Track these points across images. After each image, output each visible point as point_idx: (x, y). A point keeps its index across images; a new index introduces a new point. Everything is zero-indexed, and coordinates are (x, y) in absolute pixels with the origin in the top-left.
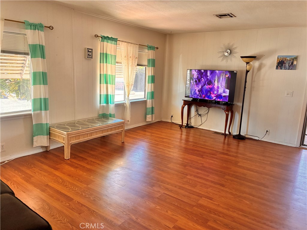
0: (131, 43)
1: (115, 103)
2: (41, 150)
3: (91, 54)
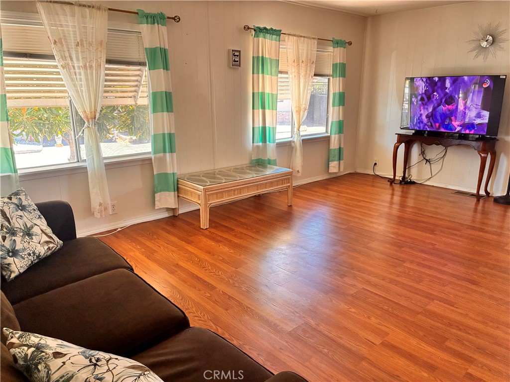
0: (304, 37)
1: (277, 141)
2: (166, 215)
3: (238, 60)
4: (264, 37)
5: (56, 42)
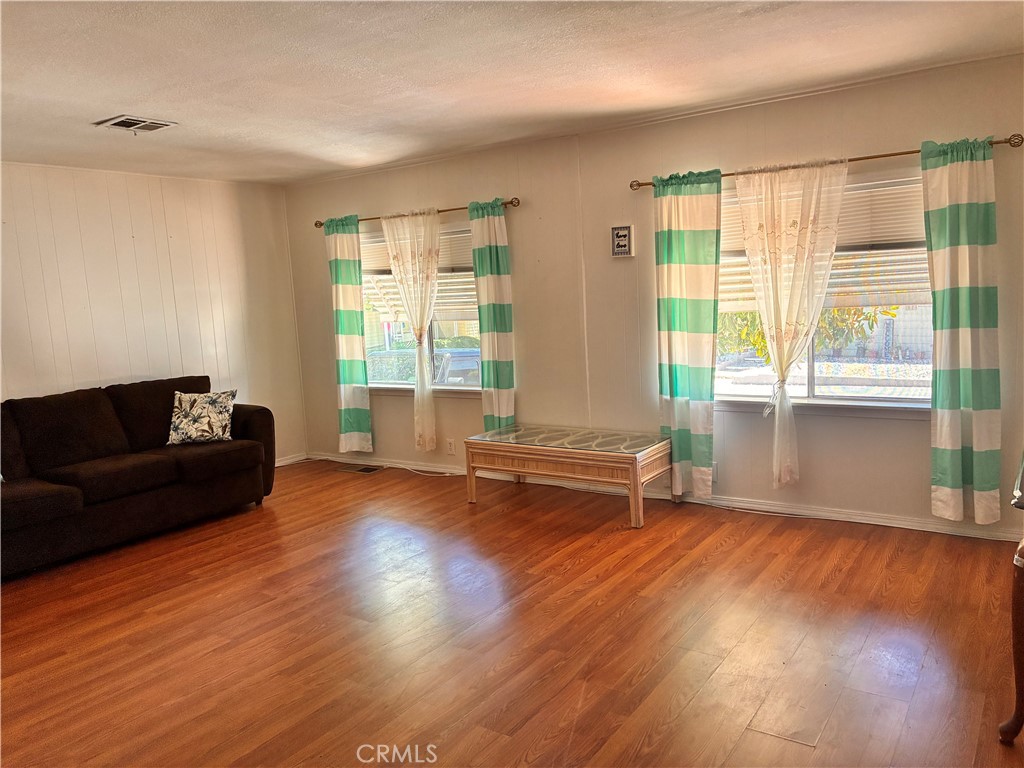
3: (626, 242)
4: (677, 193)
5: (395, 257)
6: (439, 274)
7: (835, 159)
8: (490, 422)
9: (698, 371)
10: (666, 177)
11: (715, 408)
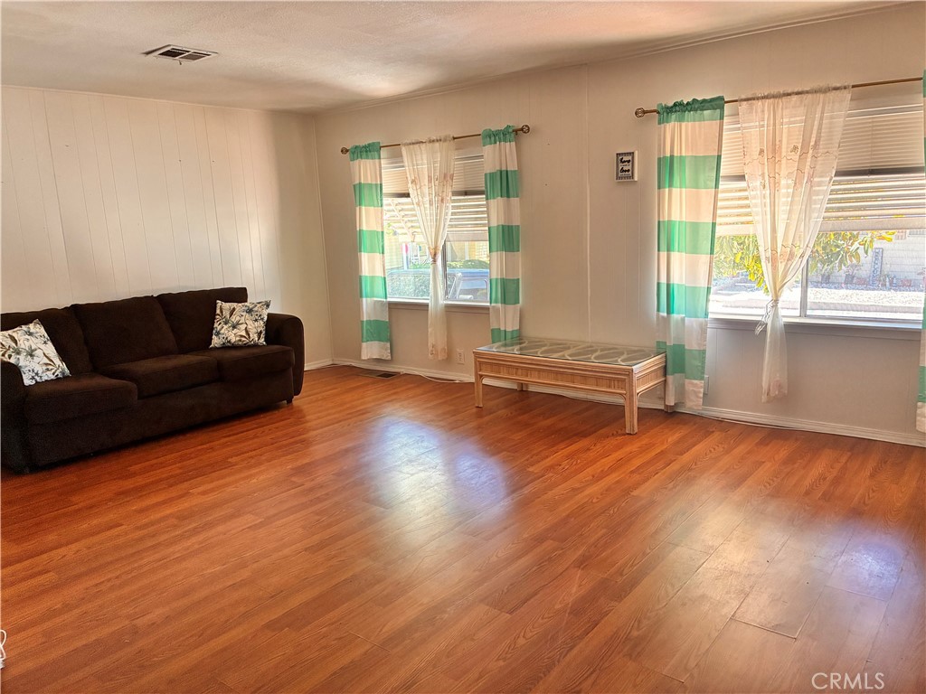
3: (630, 168)
4: (681, 120)
5: (413, 181)
6: (453, 198)
7: (838, 85)
8: (497, 335)
9: (693, 290)
10: (671, 104)
11: (709, 325)
